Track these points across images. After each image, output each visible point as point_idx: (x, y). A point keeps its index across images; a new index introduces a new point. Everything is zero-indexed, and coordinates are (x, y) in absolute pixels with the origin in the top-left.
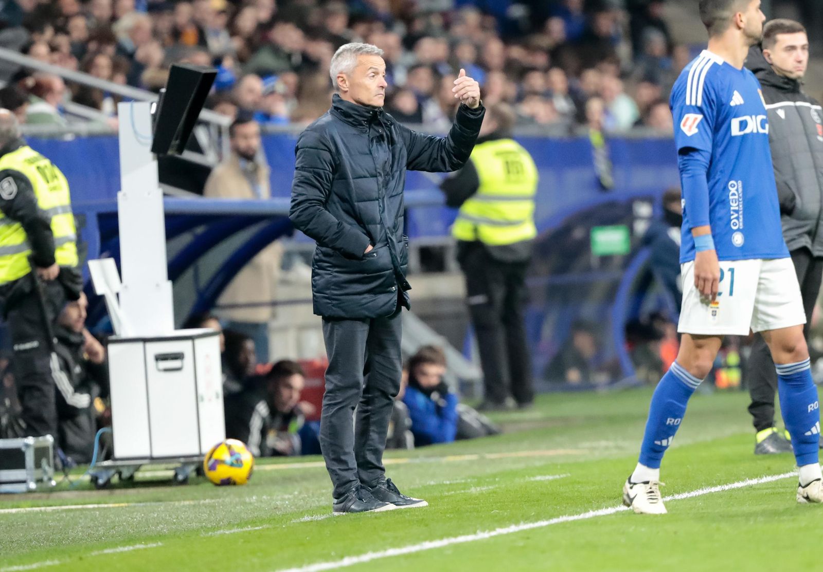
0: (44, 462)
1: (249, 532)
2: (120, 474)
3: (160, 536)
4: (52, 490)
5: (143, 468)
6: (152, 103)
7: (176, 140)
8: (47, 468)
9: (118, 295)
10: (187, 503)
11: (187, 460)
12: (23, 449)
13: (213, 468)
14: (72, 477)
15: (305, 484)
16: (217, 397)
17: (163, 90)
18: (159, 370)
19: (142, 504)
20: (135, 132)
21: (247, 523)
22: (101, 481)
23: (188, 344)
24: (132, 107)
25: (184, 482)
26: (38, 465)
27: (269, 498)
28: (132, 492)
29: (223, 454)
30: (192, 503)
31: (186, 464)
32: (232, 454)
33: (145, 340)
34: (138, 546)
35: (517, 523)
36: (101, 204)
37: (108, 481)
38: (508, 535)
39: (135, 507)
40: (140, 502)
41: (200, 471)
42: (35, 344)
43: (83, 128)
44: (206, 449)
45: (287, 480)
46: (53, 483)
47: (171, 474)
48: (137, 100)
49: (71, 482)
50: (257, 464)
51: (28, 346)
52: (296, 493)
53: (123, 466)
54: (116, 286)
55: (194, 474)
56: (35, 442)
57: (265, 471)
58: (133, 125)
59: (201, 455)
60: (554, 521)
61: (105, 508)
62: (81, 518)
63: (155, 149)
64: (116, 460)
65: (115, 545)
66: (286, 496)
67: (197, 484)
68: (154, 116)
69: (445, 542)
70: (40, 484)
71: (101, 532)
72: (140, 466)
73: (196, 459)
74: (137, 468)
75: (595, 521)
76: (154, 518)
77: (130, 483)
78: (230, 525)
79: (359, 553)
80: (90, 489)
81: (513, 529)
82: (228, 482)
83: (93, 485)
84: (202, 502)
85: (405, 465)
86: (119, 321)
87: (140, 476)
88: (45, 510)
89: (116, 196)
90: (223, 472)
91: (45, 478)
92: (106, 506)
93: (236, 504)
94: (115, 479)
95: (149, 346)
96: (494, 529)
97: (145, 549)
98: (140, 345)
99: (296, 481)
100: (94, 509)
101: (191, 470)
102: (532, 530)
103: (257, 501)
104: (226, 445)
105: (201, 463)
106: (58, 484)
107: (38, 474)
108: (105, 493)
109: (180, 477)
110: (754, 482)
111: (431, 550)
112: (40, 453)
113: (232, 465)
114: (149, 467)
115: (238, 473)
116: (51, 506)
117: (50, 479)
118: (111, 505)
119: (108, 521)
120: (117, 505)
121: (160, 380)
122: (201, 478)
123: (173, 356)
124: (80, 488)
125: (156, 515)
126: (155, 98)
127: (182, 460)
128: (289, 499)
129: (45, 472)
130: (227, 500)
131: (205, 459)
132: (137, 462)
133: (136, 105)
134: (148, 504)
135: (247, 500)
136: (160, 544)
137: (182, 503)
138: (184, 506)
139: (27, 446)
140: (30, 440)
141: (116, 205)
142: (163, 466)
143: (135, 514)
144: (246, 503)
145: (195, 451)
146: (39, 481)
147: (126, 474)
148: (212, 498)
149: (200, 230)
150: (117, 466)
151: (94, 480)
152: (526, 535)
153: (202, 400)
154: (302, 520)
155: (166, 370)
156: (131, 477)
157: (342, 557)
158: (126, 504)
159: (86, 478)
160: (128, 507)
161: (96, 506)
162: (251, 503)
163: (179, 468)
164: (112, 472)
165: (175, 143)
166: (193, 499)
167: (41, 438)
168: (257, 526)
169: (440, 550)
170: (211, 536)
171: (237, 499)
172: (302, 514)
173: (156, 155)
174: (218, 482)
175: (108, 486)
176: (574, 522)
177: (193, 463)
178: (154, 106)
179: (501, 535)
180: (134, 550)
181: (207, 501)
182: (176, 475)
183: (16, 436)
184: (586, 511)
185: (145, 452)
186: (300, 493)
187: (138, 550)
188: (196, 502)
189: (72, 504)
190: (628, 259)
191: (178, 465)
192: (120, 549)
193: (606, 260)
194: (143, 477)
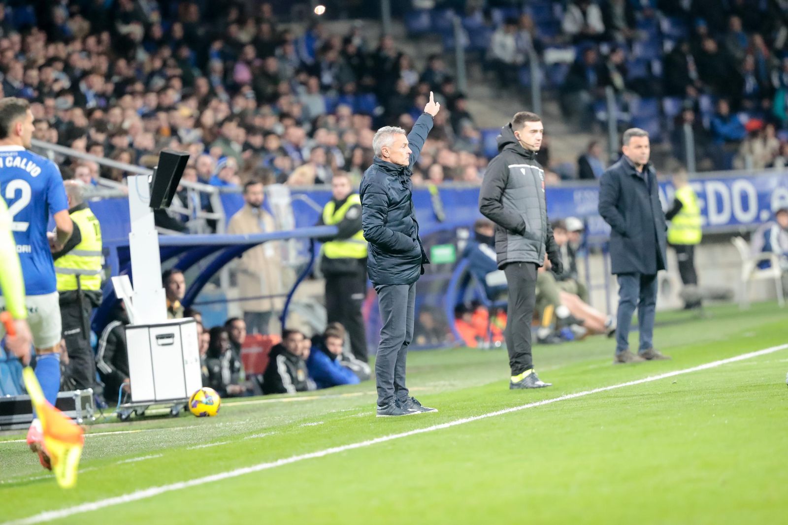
0: (87, 405)
1: (218, 446)
2: (136, 411)
3: (161, 450)
4: (92, 424)
5: (150, 407)
6: (149, 176)
7: (165, 198)
8: (89, 409)
9: (131, 298)
10: (178, 428)
11: (178, 401)
12: (74, 398)
13: (194, 406)
14: (105, 415)
15: (254, 414)
17: (156, 168)
18: (159, 345)
19: (150, 430)
20: (139, 195)
21: (216, 441)
22: (124, 417)
23: (177, 327)
24: (136, 179)
25: (177, 415)
26: (84, 408)
27: (230, 424)
28: (144, 423)
29: (201, 397)
30: (182, 428)
31: (177, 404)
32: (206, 397)
33: (149, 326)
34: (148, 457)
35: (387, 435)
36: (119, 241)
37: (129, 416)
38: (382, 442)
39: (145, 432)
40: (149, 429)
41: (186, 408)
42: (78, 330)
43: (106, 193)
44: (190, 395)
45: (242, 412)
46: (94, 419)
47: (168, 410)
48: (140, 174)
49: (105, 418)
50: (223, 403)
51: (73, 331)
52: (248, 420)
53: (138, 406)
54: (130, 292)
55: (183, 410)
57: (227, 406)
58: (138, 191)
59: (187, 398)
60: (410, 433)
61: (126, 434)
62: (111, 440)
63: (152, 205)
64: (133, 403)
65: (134, 456)
66: (242, 422)
67: (185, 416)
68: (151, 184)
69: (342, 448)
70: (85, 420)
71: (124, 449)
72: (149, 406)
73: (184, 401)
74: (147, 407)
75: (436, 432)
76: (158, 439)
77: (142, 417)
78: (206, 442)
79: (287, 457)
80: (117, 422)
81: (385, 438)
82: (204, 415)
83: (119, 419)
84: (188, 428)
85: (317, 400)
86: (133, 315)
87: (148, 412)
88: (89, 436)
89: (128, 235)
90: (201, 408)
91: (89, 416)
92: (127, 432)
93: (210, 428)
94: (133, 415)
95: (152, 329)
96: (373, 439)
97: (152, 459)
98: (146, 329)
99: (248, 413)
100: (119, 434)
101: (181, 408)
102: (397, 439)
103: (223, 425)
104: (203, 391)
105: (187, 403)
106: (97, 419)
107: (84, 413)
108: (127, 424)
109: (174, 412)
110: (537, 404)
111: (334, 454)
112: (85, 400)
113: (207, 404)
114: (154, 407)
115: (211, 409)
116: (92, 433)
117: (91, 416)
118: (130, 432)
119: (129, 442)
120: (134, 431)
121: (160, 352)
122: (187, 413)
123: (167, 336)
124: (112, 421)
125: (159, 437)
126: (151, 173)
127: (175, 401)
128: (243, 424)
129: (88, 412)
130: (204, 426)
131: (190, 400)
132: (147, 404)
133: (139, 177)
134: (154, 430)
135: (217, 425)
136: (161, 455)
137: (176, 429)
138: (176, 431)
139: (76, 395)
141: (128, 241)
142: (163, 406)
143: (146, 436)
144: (216, 428)
145: (183, 396)
146: (85, 417)
147: (140, 411)
148: (195, 425)
149: (183, 255)
150: (135, 407)
151: (120, 416)
152: (393, 442)
153: (187, 363)
154: (252, 437)
155: (163, 345)
156: (143, 414)
157: (276, 460)
158: (140, 431)
159: (114, 415)
160: (141, 432)
161: (121, 432)
162: (219, 428)
163: (173, 407)
164: (131, 410)
165: (165, 200)
166: (182, 426)
167: (85, 391)
168: (223, 442)
169: (339, 453)
170: (194, 449)
171: (211, 425)
172: (251, 433)
173: (152, 209)
174: (198, 415)
175: (128, 419)
176: (424, 433)
177: (182, 403)
178: (151, 177)
179: (377, 443)
180: (145, 460)
181: (191, 427)
182: (171, 411)
183: (69, 389)
184: (431, 425)
185: (152, 398)
186: (250, 420)
187: (148, 459)
188: (185, 428)
189: (105, 432)
190: (455, 266)
191: (172, 405)
192: (136, 459)
193: (441, 266)
194: (151, 413)
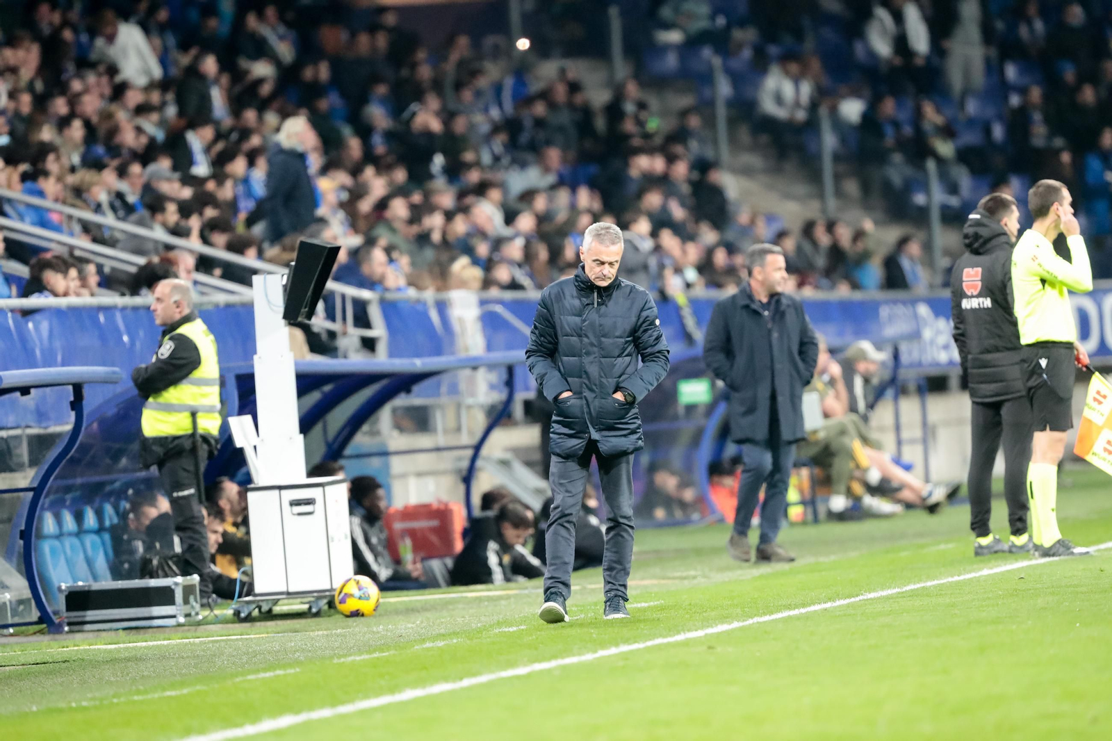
0: (192, 599)
1: (378, 658)
2: (260, 608)
3: (297, 663)
4: (199, 624)
5: (280, 603)
6: (283, 276)
7: (305, 308)
8: (194, 604)
9: (255, 447)
10: (321, 633)
11: (320, 594)
12: (173, 587)
13: (343, 601)
14: (217, 612)
15: (428, 615)
16: (346, 538)
17: (293, 263)
18: (294, 514)
19: (280, 635)
20: (269, 302)
21: (375, 651)
22: (243, 615)
23: (320, 489)
24: (265, 278)
25: (317, 614)
26: (186, 601)
27: (394, 627)
28: (271, 624)
29: (351, 589)
30: (325, 632)
31: (319, 598)
32: (360, 589)
33: (280, 488)
34: (279, 672)
35: (617, 645)
36: (239, 367)
37: (250, 614)
38: (609, 656)
39: (274, 637)
40: (278, 633)
41: (331, 604)
42: (192, 491)
43: (221, 298)
44: (337, 585)
45: (410, 610)
46: (200, 617)
47: (306, 607)
48: (270, 273)
49: (216, 616)
50: (382, 598)
51: (186, 493)
52: (418, 622)
53: (262, 601)
54: (253, 439)
55: (326, 607)
56: (183, 581)
57: (389, 602)
58: (266, 296)
59: (332, 590)
60: (649, 643)
61: (247, 639)
62: (226, 648)
63: (286, 317)
64: (256, 595)
65: (257, 671)
66: (410, 625)
67: (329, 616)
68: (285, 286)
69: (553, 664)
70: (188, 618)
71: (245, 660)
72: (279, 600)
73: (327, 593)
74: (276, 602)
75: (686, 643)
76: (292, 647)
77: (269, 616)
78: (360, 652)
79: (474, 675)
80: (233, 622)
81: (613, 651)
82: (356, 614)
83: (236, 618)
84: (334, 632)
85: (515, 596)
86: (257, 471)
87: (277, 609)
88: (194, 642)
89: (252, 359)
90: (352, 605)
91: (193, 613)
92: (248, 637)
93: (365, 633)
94: (256, 613)
95: (283, 492)
96: (595, 652)
97: (285, 675)
98: (277, 492)
99: (418, 611)
100: (237, 640)
101: (323, 604)
102: (632, 652)
103: (384, 630)
104: (355, 580)
105: (333, 596)
106: (205, 618)
107: (187, 609)
108: (247, 625)
109: (314, 610)
110: (828, 605)
111: (541, 672)
112: (188, 590)
113: (360, 598)
114: (286, 601)
115: (366, 606)
116: (198, 638)
117: (197, 614)
118: (252, 636)
119: (250, 650)
120: (258, 636)
121: (295, 524)
122: (332, 611)
123: (306, 501)
124: (226, 621)
125: (293, 644)
126: (286, 271)
127: (315, 594)
128: (412, 628)
129: (193, 607)
130: (357, 629)
131: (336, 593)
132: (275, 597)
133: (269, 277)
134: (286, 634)
135: (375, 629)
136: (298, 670)
137: (316, 633)
138: (318, 636)
139: (176, 584)
140: (179, 579)
141: (252, 367)
142: (299, 600)
143: (274, 643)
144: (373, 632)
145: (328, 587)
146: (188, 615)
147: (265, 608)
148: (343, 629)
149: (327, 388)
150: (259, 601)
151: (237, 613)
152: (625, 656)
153: (333, 541)
154: (425, 646)
155: (300, 514)
156: (270, 611)
157: (461, 679)
158: (266, 635)
159: (230, 612)
160: (268, 637)
161: (239, 637)
162: (378, 632)
163: (313, 602)
164: (254, 606)
165: (304, 310)
166: (325, 630)
167: (189, 577)
168: (384, 652)
169: (549, 671)
170: (343, 663)
171: (366, 629)
172: (424, 641)
173: (287, 322)
174: (348, 614)
175: (249, 619)
176: (669, 644)
177: (325, 597)
178: (285, 277)
179: (602, 658)
180: (275, 676)
181: (339, 631)
182: (310, 608)
184: (678, 633)
185: (284, 589)
186: (422, 622)
187: (278, 676)
188: (329, 632)
189: (218, 636)
190: (711, 408)
191: (312, 599)
192: (262, 675)
193: (691, 408)
194: (281, 610)
